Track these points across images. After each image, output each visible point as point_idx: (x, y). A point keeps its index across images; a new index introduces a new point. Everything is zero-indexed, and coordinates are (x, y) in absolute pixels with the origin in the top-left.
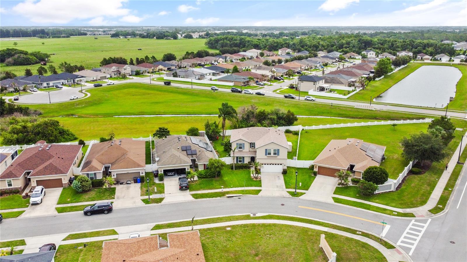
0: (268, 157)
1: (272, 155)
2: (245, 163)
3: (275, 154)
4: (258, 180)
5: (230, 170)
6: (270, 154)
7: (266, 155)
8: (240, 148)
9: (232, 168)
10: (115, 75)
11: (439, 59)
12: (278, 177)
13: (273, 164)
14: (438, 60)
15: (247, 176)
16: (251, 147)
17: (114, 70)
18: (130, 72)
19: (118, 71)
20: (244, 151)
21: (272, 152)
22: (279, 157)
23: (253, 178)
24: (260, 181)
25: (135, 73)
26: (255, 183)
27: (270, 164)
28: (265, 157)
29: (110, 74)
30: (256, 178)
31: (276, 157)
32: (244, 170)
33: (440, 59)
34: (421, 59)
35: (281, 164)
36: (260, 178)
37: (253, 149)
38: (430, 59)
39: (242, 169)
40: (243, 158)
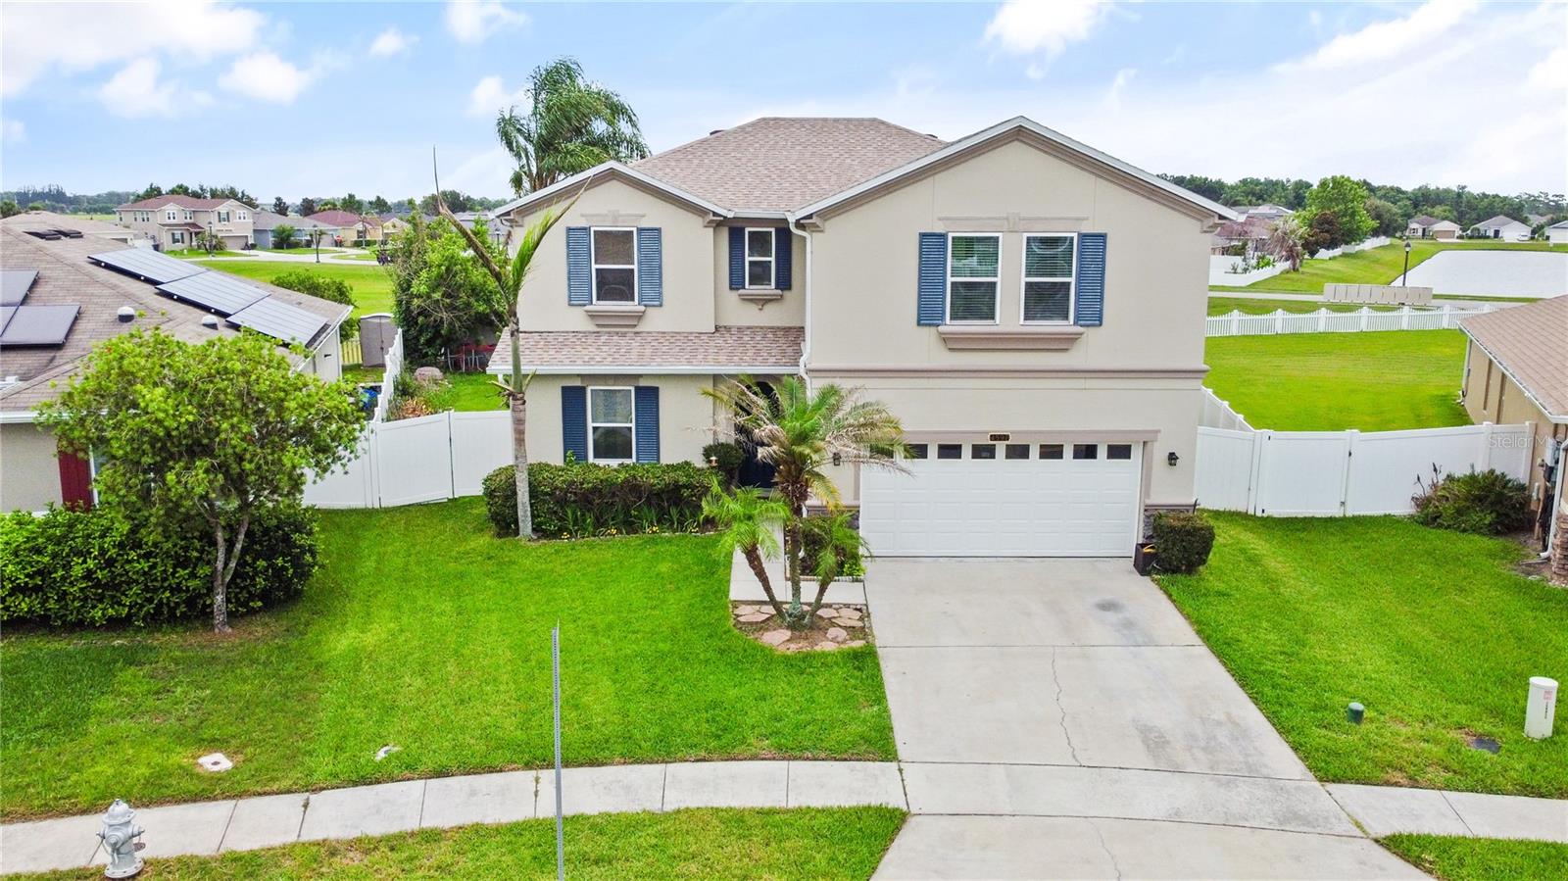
0: (951, 342)
1: (1010, 312)
2: (670, 455)
3: (1043, 300)
4: (827, 646)
5: (484, 541)
6: (976, 301)
7: (927, 316)
8: (615, 286)
9: (504, 523)
10: (175, 241)
11: (1491, 233)
12: (1107, 606)
13: (1019, 452)
14: (1488, 237)
15: (676, 605)
16: (736, 283)
17: (172, 221)
18: (250, 234)
19: (194, 225)
20: (656, 321)
21: (1011, 278)
22: (1095, 348)
23: (763, 626)
24: (864, 660)
25: (271, 239)
26: (785, 692)
27: (983, 452)
28: (924, 348)
29: (153, 238)
30: (805, 623)
31: (1066, 342)
32: (653, 542)
33: (1497, 233)
34: (1424, 234)
35: (1119, 452)
36: (851, 618)
37: (763, 301)
38: (1457, 235)
39: (630, 526)
40: (648, 397)
